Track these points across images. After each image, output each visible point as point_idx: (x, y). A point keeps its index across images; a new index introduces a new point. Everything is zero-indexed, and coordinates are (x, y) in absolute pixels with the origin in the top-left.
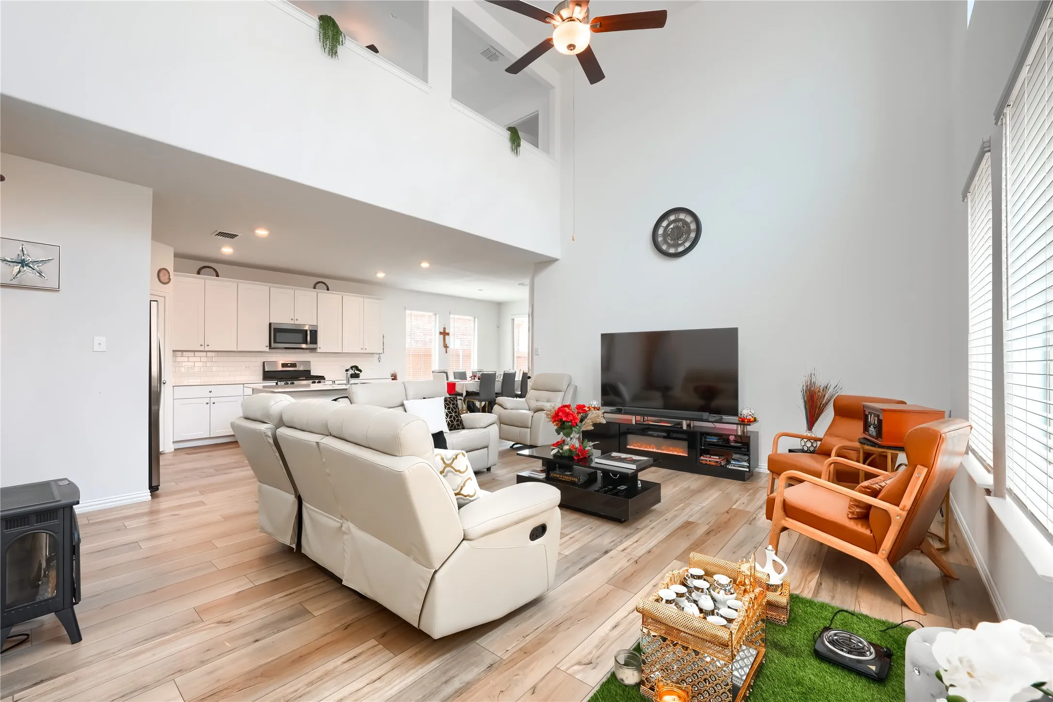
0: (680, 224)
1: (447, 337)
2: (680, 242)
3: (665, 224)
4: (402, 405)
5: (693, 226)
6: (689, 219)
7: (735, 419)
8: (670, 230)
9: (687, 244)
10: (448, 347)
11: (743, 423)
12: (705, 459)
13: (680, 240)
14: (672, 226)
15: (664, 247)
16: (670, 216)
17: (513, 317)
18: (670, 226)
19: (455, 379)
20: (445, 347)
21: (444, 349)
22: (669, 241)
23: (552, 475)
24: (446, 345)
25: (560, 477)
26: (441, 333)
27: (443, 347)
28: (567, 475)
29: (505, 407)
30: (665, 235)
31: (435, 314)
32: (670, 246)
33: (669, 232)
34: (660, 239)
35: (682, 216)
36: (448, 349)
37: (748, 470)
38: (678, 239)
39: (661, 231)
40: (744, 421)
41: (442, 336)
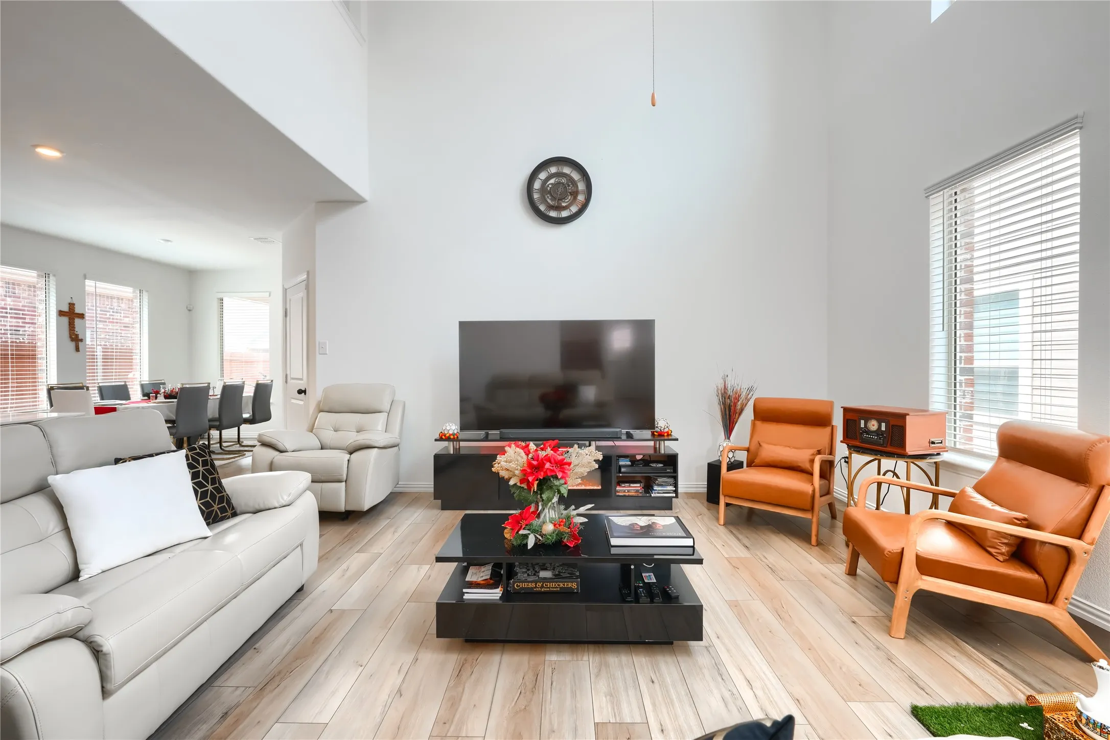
0: (564, 180)
1: (77, 321)
2: (564, 204)
3: (543, 176)
4: (42, 488)
5: (581, 186)
6: (576, 176)
7: (647, 434)
8: (550, 186)
9: (574, 209)
10: (81, 340)
11: (662, 438)
12: (624, 490)
13: (564, 202)
14: (552, 181)
15: (542, 208)
16: (551, 166)
17: (220, 296)
18: (550, 180)
19: (102, 398)
20: (72, 340)
21: (73, 345)
22: (549, 201)
23: (516, 585)
24: (77, 336)
25: (536, 587)
26: (61, 313)
27: (69, 339)
28: (545, 580)
29: (281, 447)
30: (543, 190)
31: (47, 276)
32: (551, 208)
33: (549, 189)
34: (536, 196)
35: (567, 170)
36: (80, 344)
37: (674, 495)
38: (561, 200)
39: (537, 185)
40: (664, 436)
41: (65, 320)
